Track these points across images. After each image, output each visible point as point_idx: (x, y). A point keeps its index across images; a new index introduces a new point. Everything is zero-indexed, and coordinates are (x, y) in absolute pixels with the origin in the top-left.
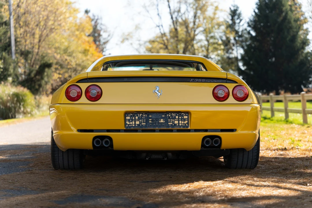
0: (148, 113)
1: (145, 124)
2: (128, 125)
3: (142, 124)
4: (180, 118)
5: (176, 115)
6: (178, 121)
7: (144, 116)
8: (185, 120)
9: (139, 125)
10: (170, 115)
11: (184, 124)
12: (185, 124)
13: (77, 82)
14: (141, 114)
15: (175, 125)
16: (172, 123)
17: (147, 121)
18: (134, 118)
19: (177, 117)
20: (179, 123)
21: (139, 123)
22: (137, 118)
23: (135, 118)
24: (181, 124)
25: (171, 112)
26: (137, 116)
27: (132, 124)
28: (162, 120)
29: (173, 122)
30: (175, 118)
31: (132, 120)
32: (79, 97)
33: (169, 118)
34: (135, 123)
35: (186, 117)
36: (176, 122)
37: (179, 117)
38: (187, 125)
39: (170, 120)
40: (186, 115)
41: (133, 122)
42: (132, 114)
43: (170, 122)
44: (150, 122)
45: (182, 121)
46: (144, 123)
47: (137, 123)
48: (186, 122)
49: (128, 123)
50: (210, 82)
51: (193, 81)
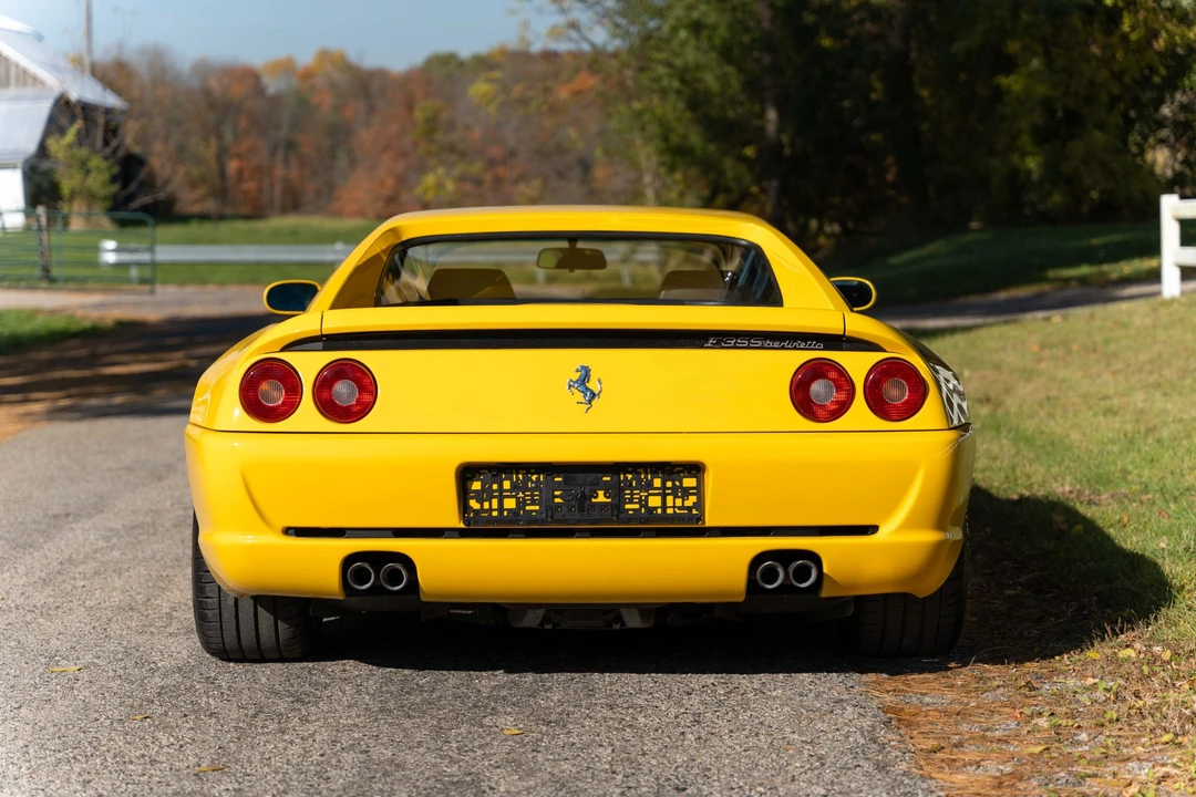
0: (549, 469)
1: (537, 508)
2: (477, 512)
3: (527, 508)
4: (669, 484)
5: (655, 475)
6: (659, 498)
8: (686, 492)
9: (515, 513)
11: (683, 508)
12: (689, 509)
13: (285, 349)
14: (522, 472)
15: (650, 511)
16: (637, 506)
18: (495, 487)
19: (657, 483)
20: (664, 506)
21: (514, 506)
22: (507, 485)
23: (501, 485)
24: (674, 507)
25: (636, 466)
26: (507, 477)
27: (491, 510)
28: (601, 493)
29: (644, 503)
30: (650, 485)
31: (490, 492)
32: (289, 406)
33: (629, 486)
34: (501, 504)
35: (690, 482)
36: (655, 501)
37: (664, 483)
38: (693, 512)
39: (632, 494)
40: (690, 476)
41: (495, 503)
42: (490, 470)
43: (631, 502)
44: (558, 500)
45: (676, 497)
46: (533, 503)
47: (510, 503)
48: (692, 500)
49: (474, 504)
50: (783, 348)
51: (718, 346)
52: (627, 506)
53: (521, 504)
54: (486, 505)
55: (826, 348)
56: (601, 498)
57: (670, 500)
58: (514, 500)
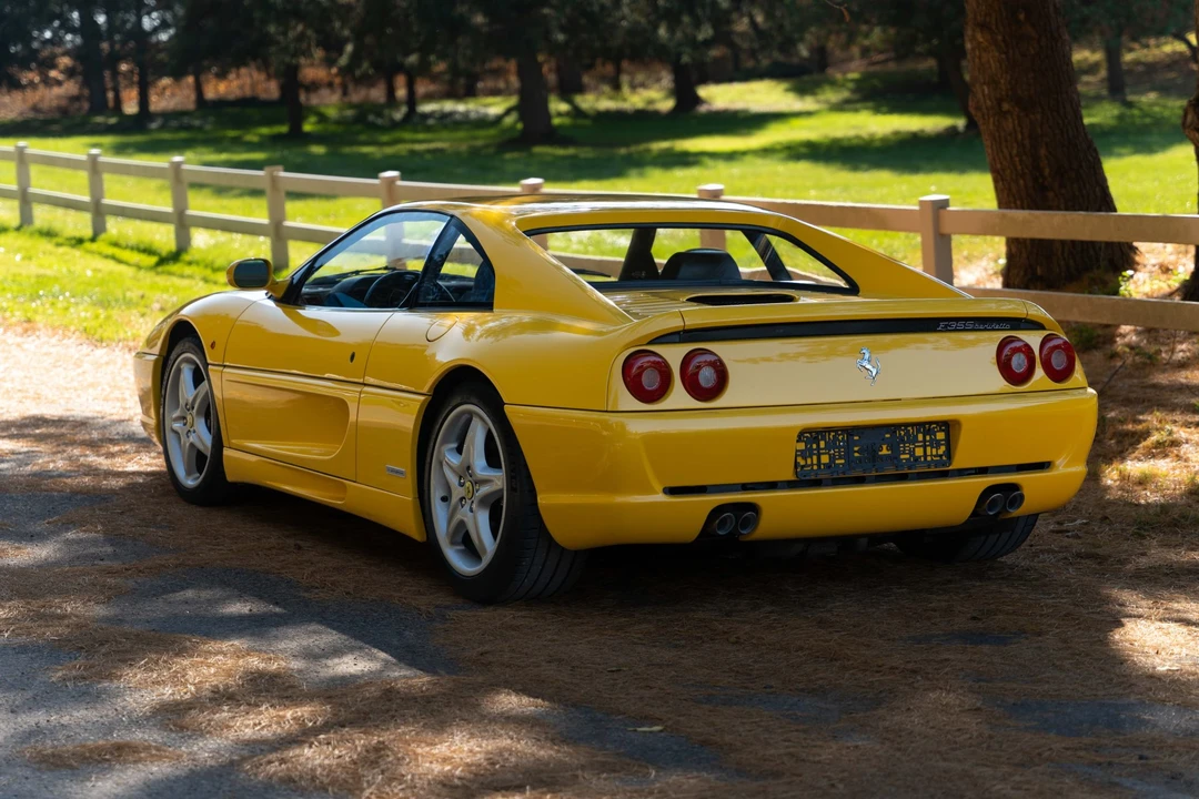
0: (850, 431)
1: (843, 461)
2: (803, 467)
3: (837, 462)
4: (928, 438)
5: (918, 432)
6: (922, 449)
7: (840, 438)
8: (937, 444)
9: (828, 466)
10: (902, 433)
11: (937, 455)
12: (941, 456)
13: (652, 342)
14: (833, 434)
15: (917, 459)
16: (907, 456)
17: (848, 455)
18: (814, 446)
19: (920, 437)
20: (925, 455)
21: (827, 461)
22: (822, 444)
23: (818, 445)
24: (931, 455)
25: (906, 425)
26: (823, 439)
27: (812, 464)
28: (884, 447)
29: (912, 453)
30: (915, 440)
31: (811, 449)
32: (663, 389)
33: (902, 441)
34: (819, 459)
35: (941, 436)
36: (919, 452)
37: (924, 437)
38: (944, 458)
39: (904, 447)
40: (941, 430)
41: (815, 458)
42: (810, 433)
43: (904, 453)
44: (856, 455)
45: (932, 447)
46: (840, 458)
47: (825, 459)
48: (942, 449)
49: (800, 460)
50: (985, 330)
51: (946, 330)
52: (902, 457)
53: (832, 458)
54: (809, 461)
55: (1012, 329)
56: (885, 451)
57: (929, 449)
58: (827, 456)
